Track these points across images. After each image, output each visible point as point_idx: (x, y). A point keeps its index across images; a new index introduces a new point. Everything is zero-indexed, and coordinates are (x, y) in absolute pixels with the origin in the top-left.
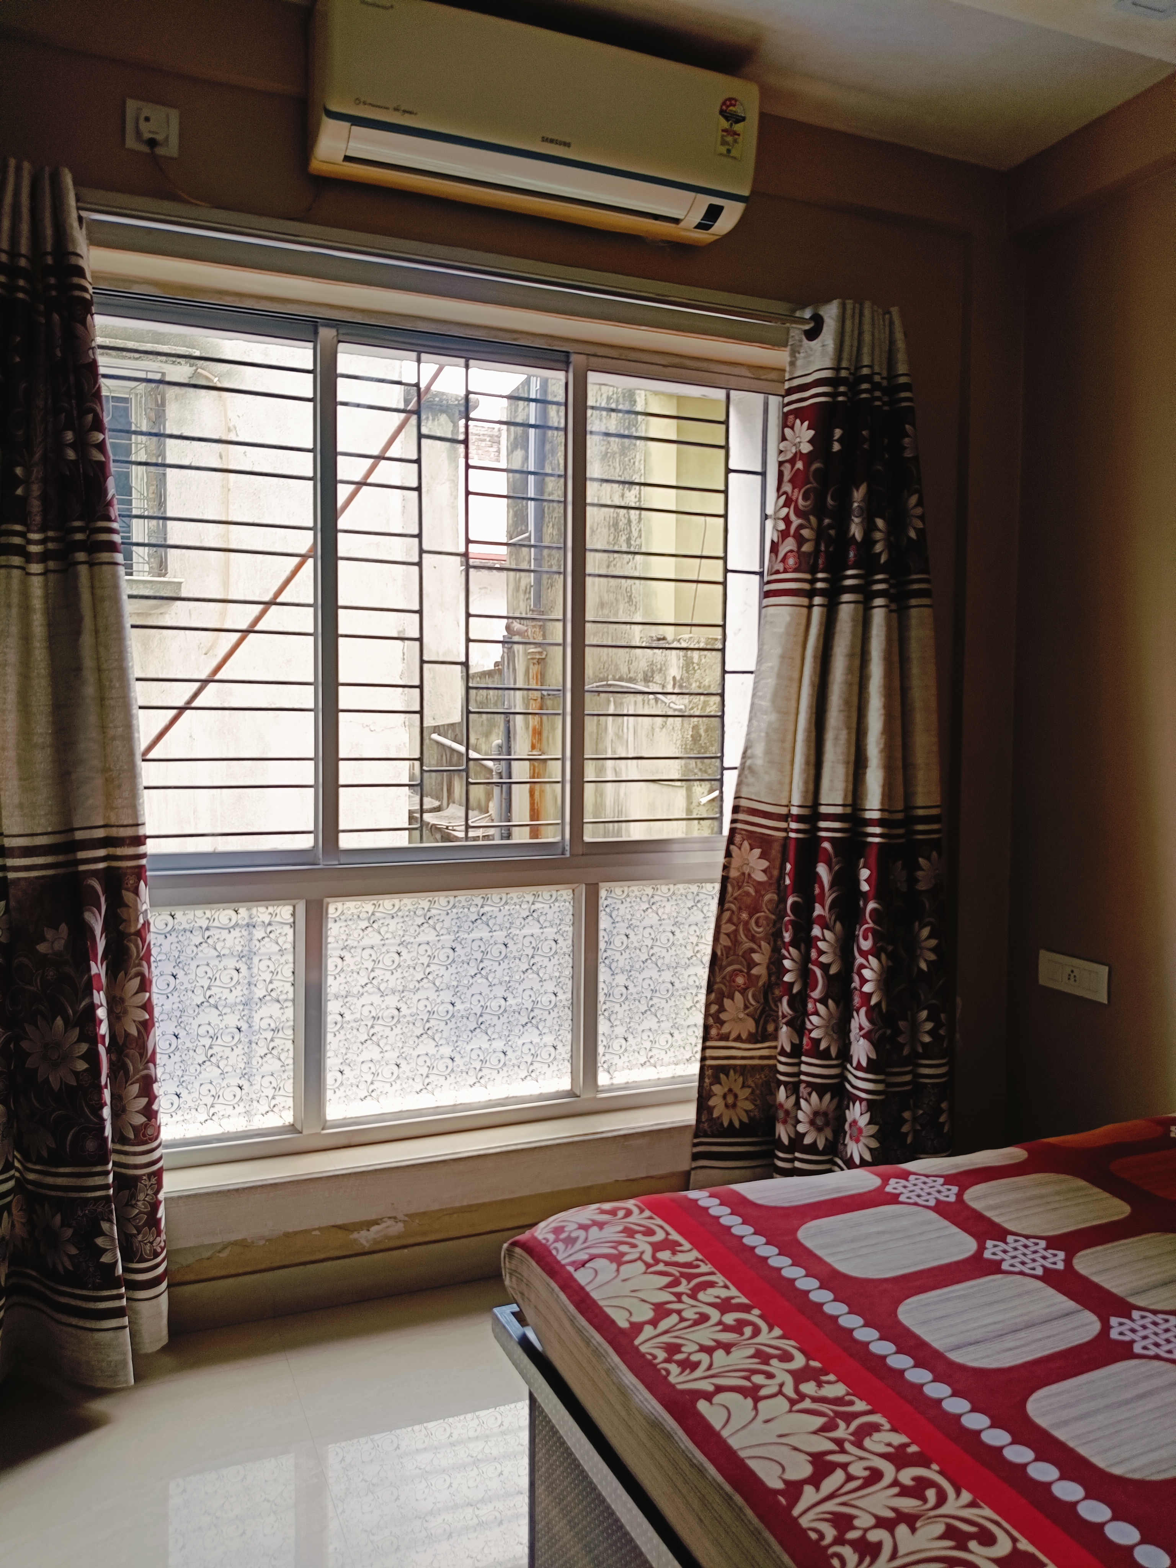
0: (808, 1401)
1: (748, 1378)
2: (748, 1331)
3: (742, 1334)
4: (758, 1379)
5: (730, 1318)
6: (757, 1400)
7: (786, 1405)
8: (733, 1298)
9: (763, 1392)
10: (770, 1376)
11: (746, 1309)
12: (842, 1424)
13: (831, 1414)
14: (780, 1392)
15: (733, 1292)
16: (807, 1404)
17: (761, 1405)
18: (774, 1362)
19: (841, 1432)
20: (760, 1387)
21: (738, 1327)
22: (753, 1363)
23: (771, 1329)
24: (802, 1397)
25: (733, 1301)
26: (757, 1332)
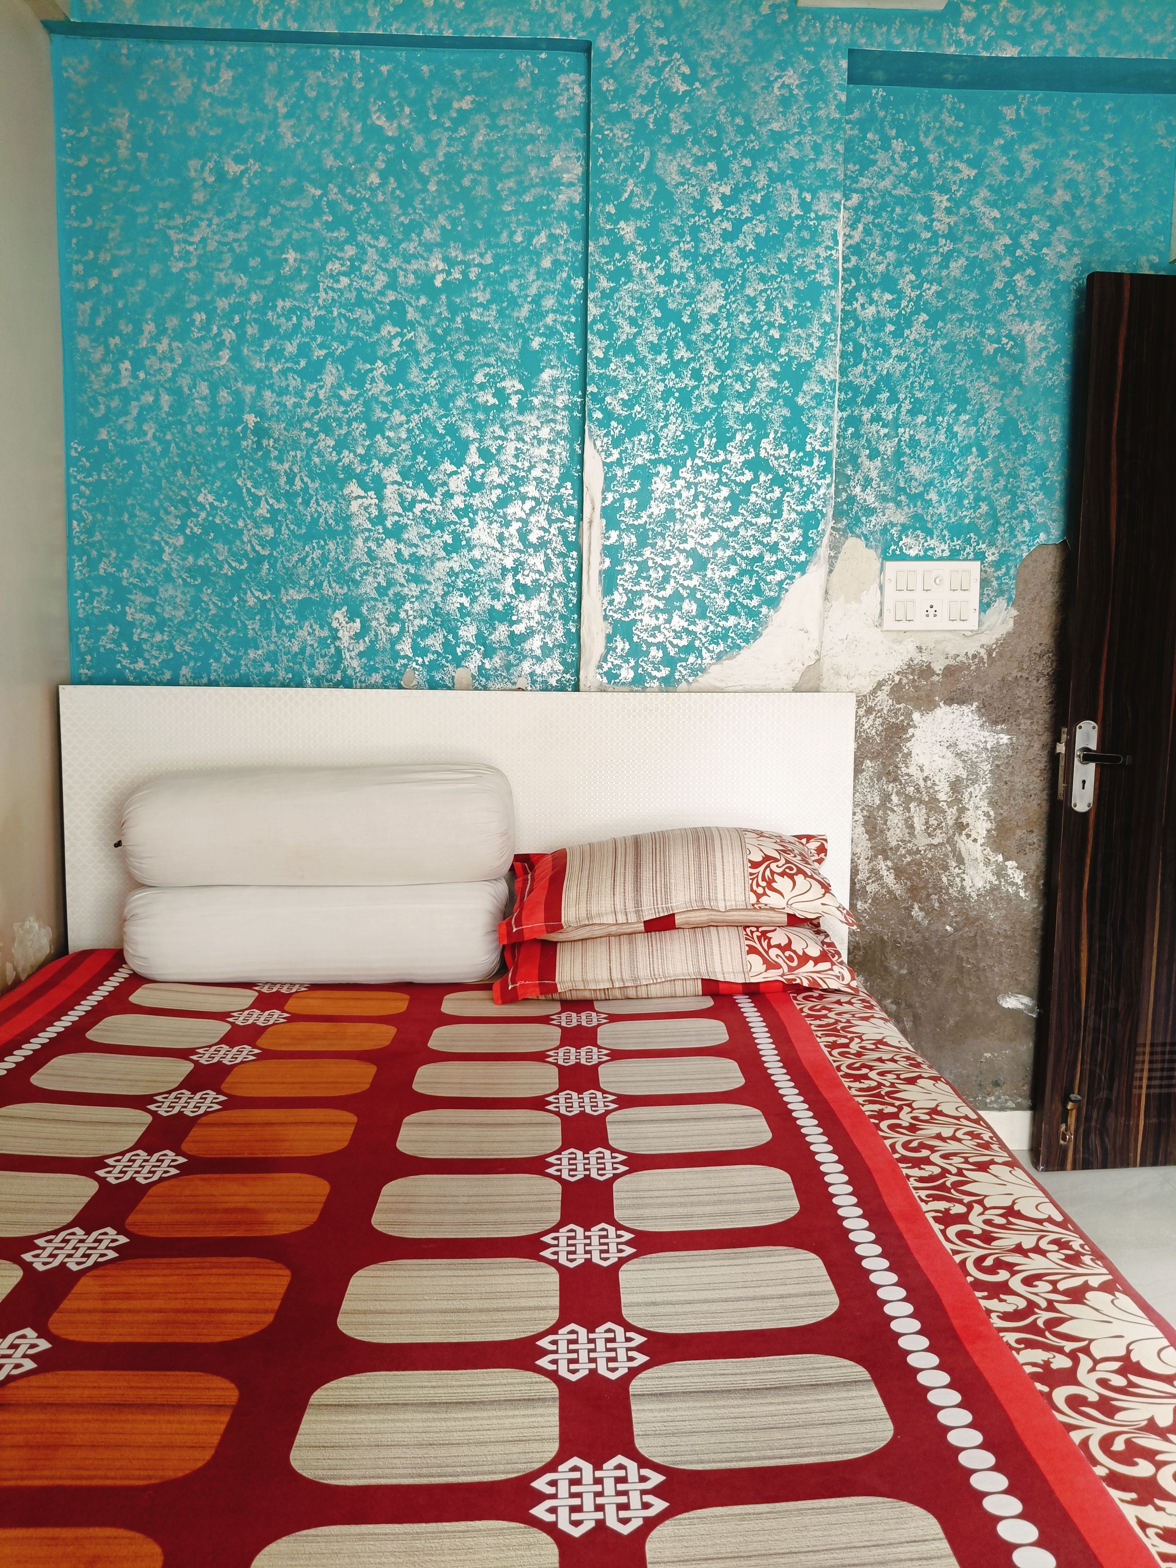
0: (1067, 1350)
1: (1131, 1384)
2: (1119, 1445)
3: (1128, 1442)
4: (1119, 1381)
5: (1143, 1469)
6: (1126, 1359)
7: (1093, 1349)
8: (1132, 1502)
9: (1116, 1365)
10: (1103, 1383)
11: (1116, 1480)
12: (1040, 1323)
13: (1047, 1334)
14: (1096, 1362)
15: (1131, 1513)
16: (1069, 1346)
17: (1123, 1352)
18: (1093, 1398)
19: (1042, 1317)
20: (1118, 1372)
21: (1132, 1453)
22: (1121, 1400)
23: (1085, 1442)
24: (1073, 1355)
25: (1134, 1496)
26: (1106, 1443)
